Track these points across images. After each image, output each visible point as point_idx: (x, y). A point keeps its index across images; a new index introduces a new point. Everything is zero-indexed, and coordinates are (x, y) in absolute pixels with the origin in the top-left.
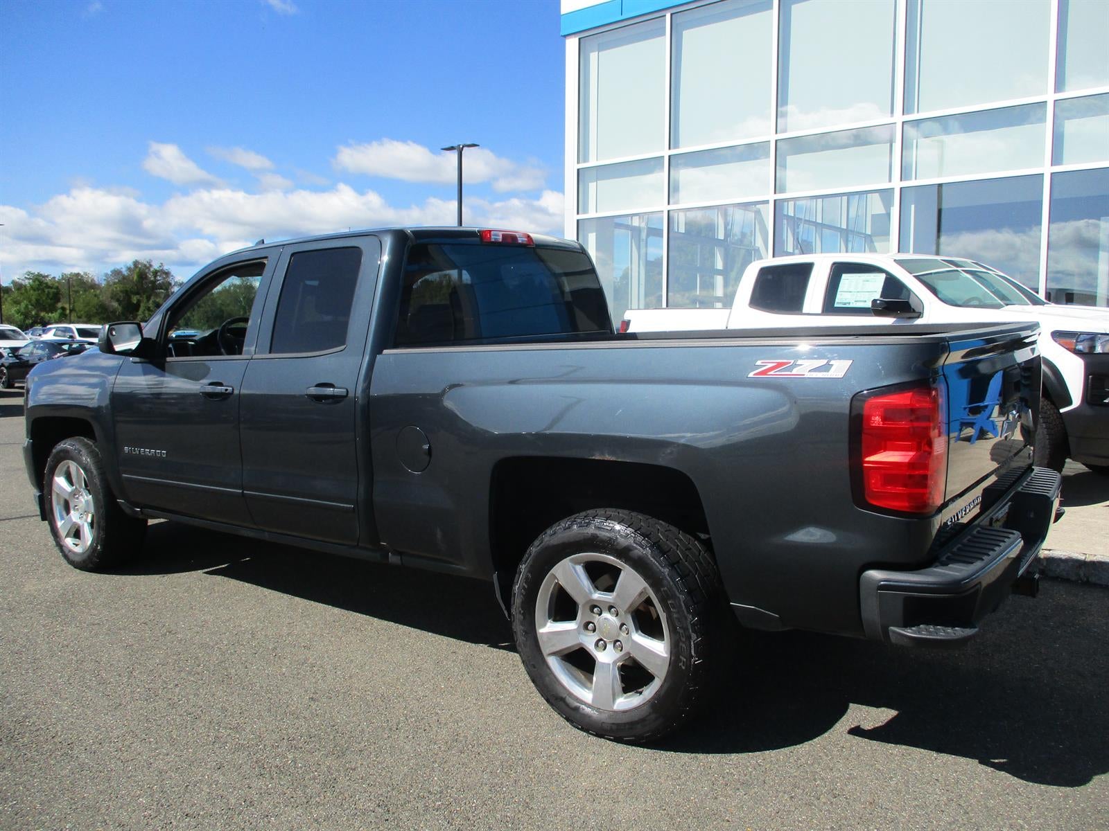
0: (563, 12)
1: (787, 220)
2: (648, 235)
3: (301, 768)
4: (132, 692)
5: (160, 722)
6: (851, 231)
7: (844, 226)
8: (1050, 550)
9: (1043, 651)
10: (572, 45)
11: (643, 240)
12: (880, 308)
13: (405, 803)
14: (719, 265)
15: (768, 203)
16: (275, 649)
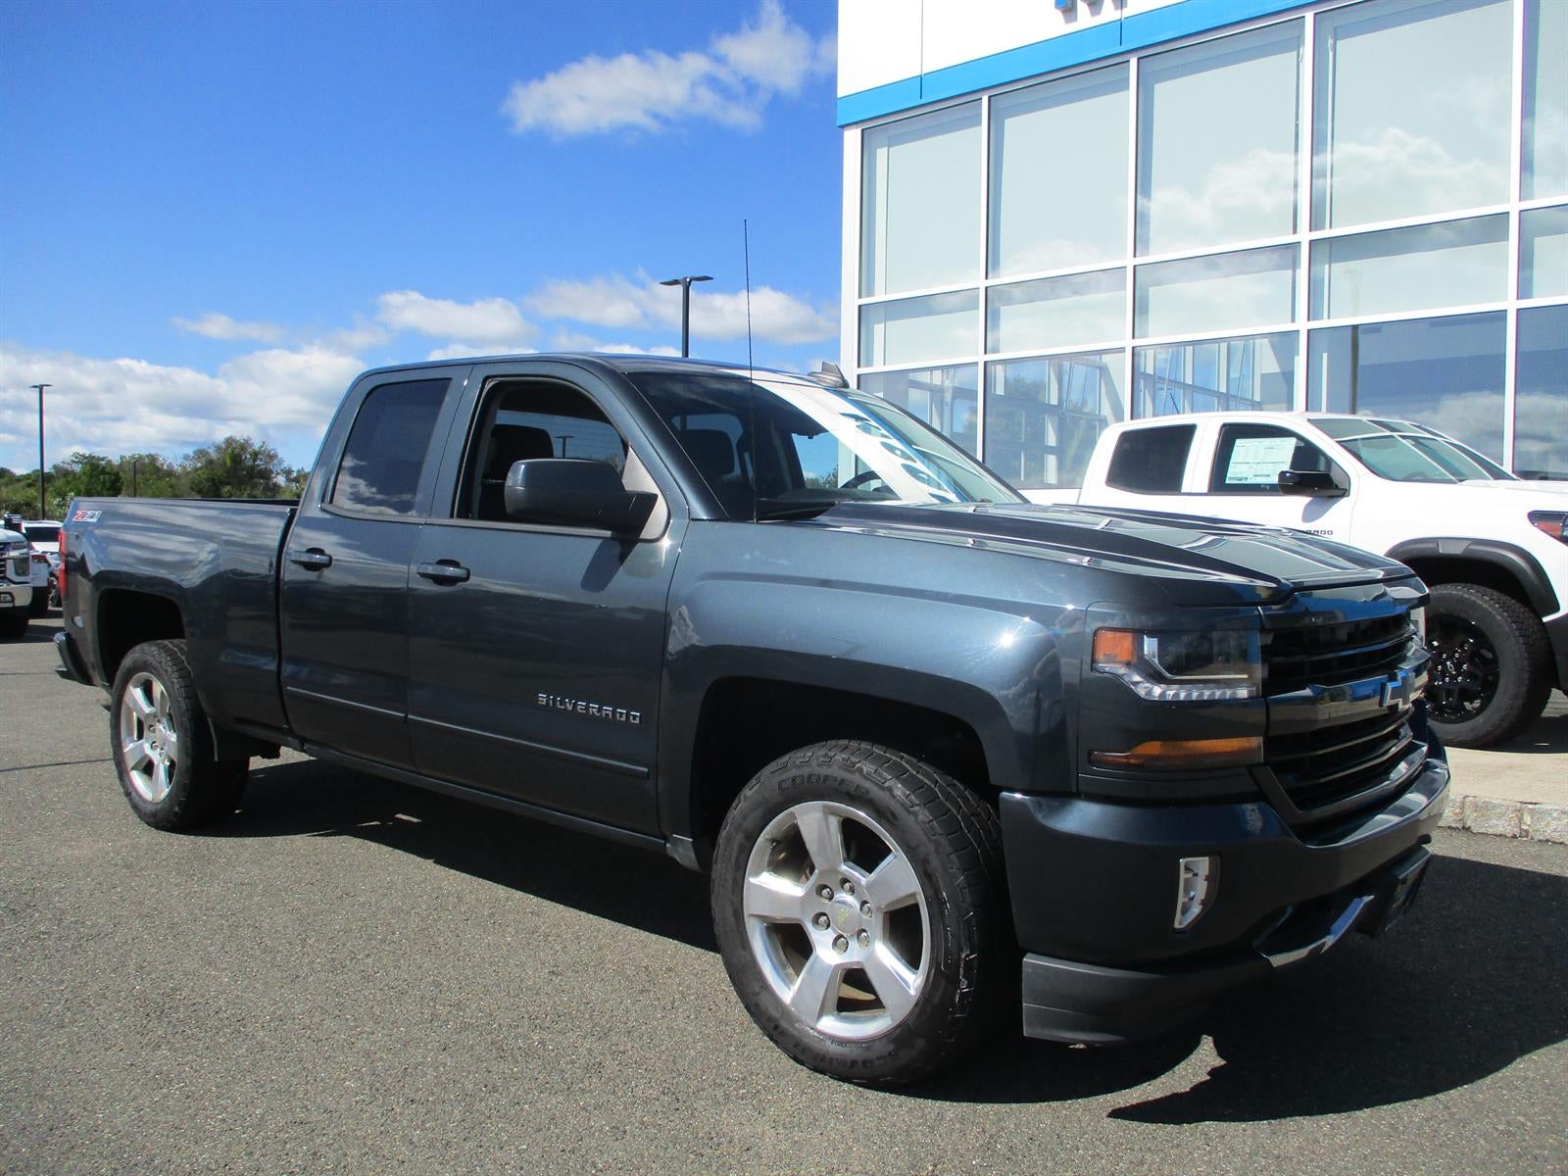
0: (839, 95)
1: (1144, 379)
2: (954, 398)
3: (553, 1050)
4: (311, 962)
5: (354, 997)
6: (1234, 396)
7: (1223, 390)
8: (1535, 804)
9: (1534, 926)
10: (852, 138)
11: (947, 403)
12: (1290, 485)
13: (698, 1091)
14: (1051, 440)
15: (1124, 351)
16: (492, 915)
